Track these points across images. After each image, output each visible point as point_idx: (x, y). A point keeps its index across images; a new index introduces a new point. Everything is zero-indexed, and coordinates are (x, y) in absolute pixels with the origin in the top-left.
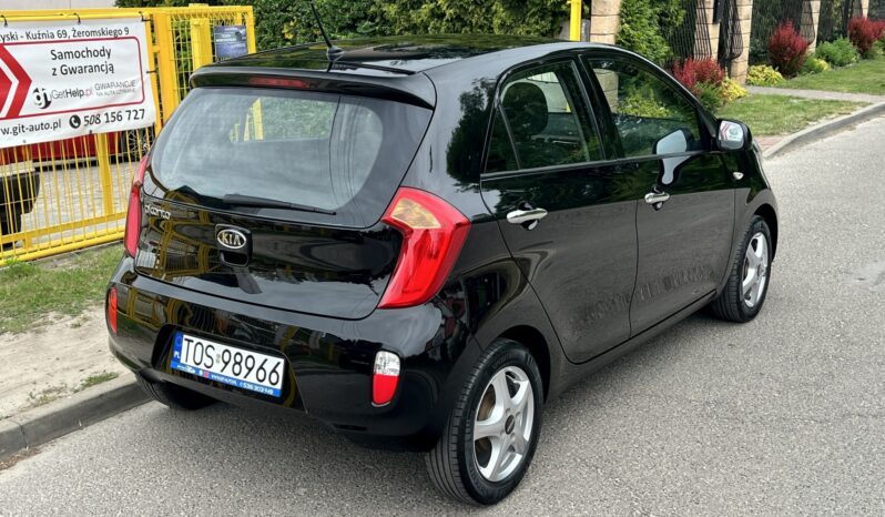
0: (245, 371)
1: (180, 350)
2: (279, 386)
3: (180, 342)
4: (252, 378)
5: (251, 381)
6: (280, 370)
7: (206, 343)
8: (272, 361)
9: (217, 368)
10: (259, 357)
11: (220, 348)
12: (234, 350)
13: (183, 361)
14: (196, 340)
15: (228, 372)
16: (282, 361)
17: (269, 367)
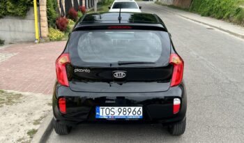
0: (128, 113)
1: (99, 112)
2: (141, 115)
3: (99, 110)
4: (131, 114)
5: (131, 115)
6: (141, 110)
7: (110, 108)
8: (137, 108)
9: (117, 114)
10: (133, 108)
11: (116, 108)
12: (122, 108)
13: (101, 114)
14: (106, 108)
15: (121, 114)
16: (141, 108)
17: (137, 110)
